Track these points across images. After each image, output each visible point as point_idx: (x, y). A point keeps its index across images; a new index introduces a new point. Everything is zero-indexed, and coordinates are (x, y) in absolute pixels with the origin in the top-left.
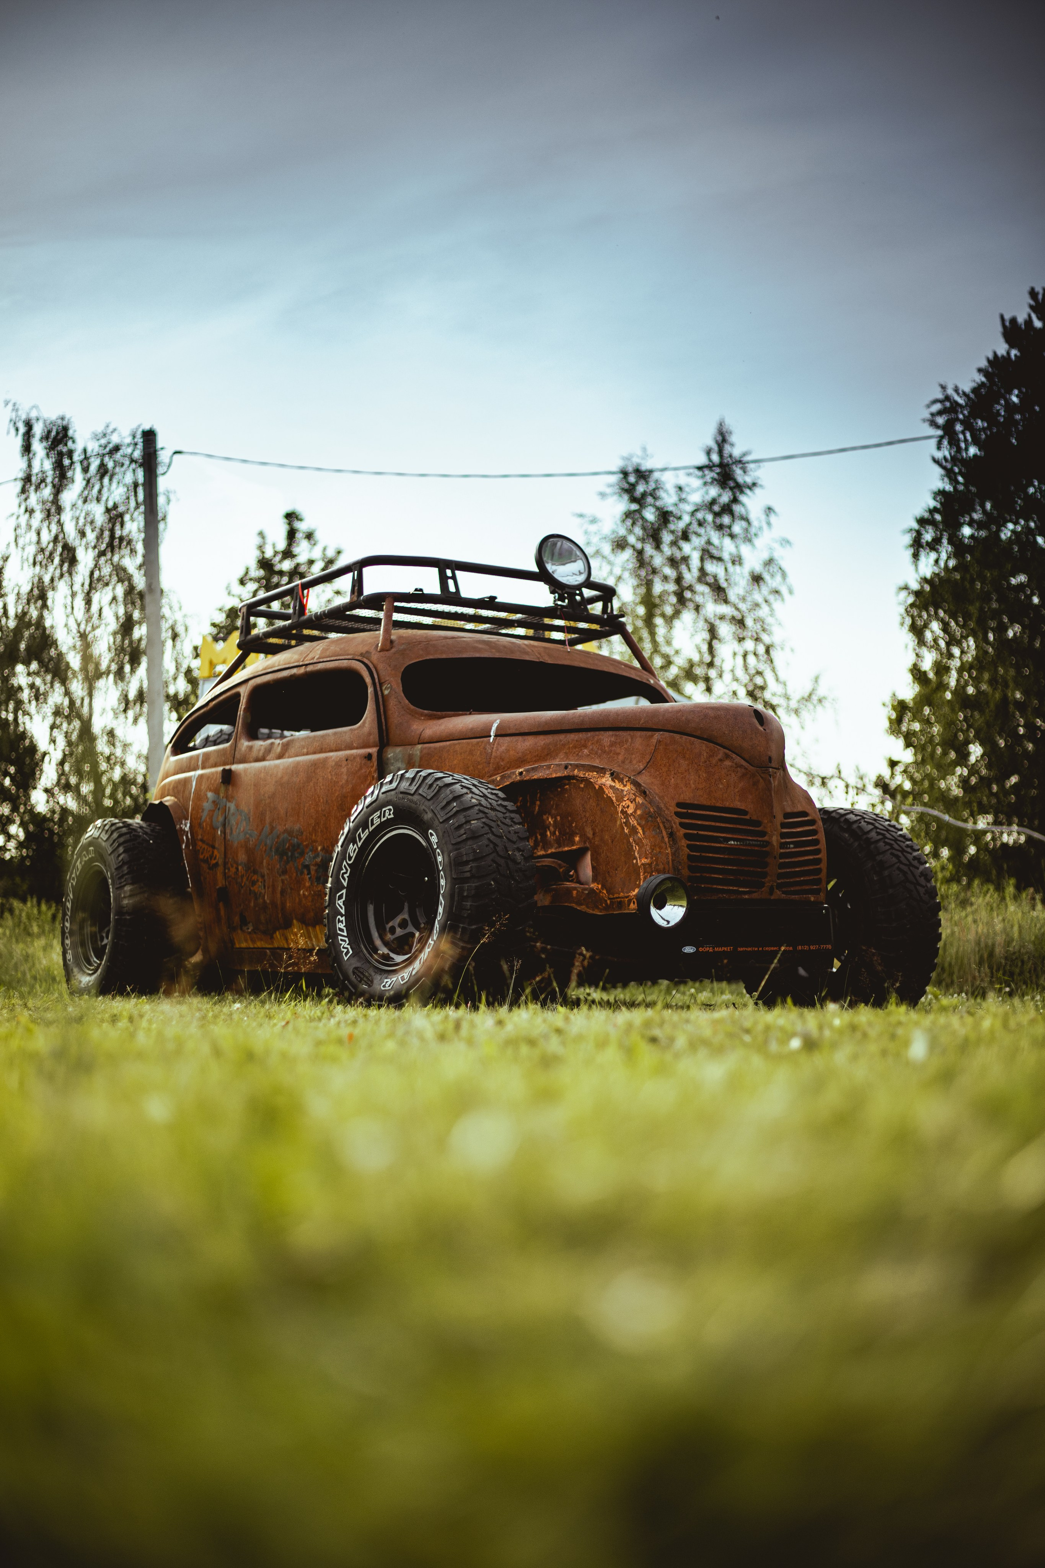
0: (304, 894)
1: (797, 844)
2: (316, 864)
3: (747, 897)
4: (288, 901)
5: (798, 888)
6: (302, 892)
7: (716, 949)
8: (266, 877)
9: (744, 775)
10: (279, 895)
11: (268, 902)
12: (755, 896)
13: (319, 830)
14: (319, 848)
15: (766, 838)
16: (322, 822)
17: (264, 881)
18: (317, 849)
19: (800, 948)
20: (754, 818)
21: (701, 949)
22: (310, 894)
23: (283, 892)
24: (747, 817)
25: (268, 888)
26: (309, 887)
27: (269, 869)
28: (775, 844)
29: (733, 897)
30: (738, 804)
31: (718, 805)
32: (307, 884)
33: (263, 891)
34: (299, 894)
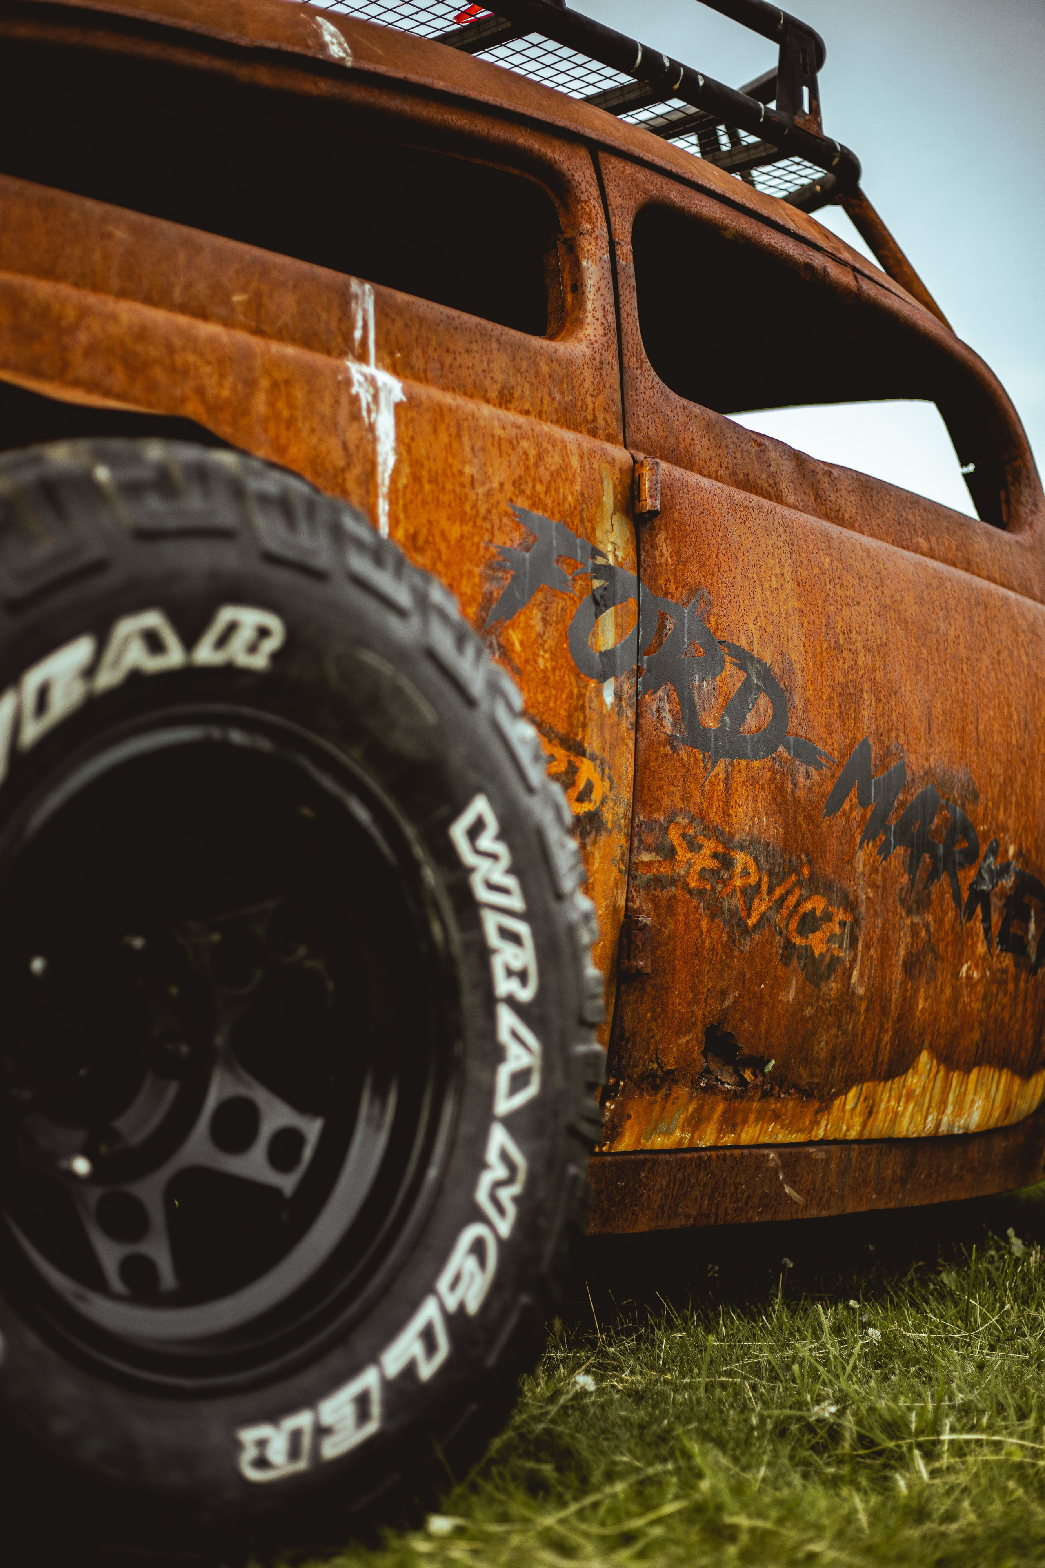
0: (969, 977)
2: (1002, 894)
4: (922, 995)
6: (965, 968)
8: (863, 908)
10: (898, 974)
11: (861, 991)
13: (1014, 799)
14: (1011, 850)
16: (1019, 778)
17: (856, 922)
18: (1006, 851)
22: (984, 976)
23: (911, 965)
25: (867, 947)
26: (984, 958)
27: (873, 885)
32: (981, 949)
33: (845, 955)
34: (956, 975)
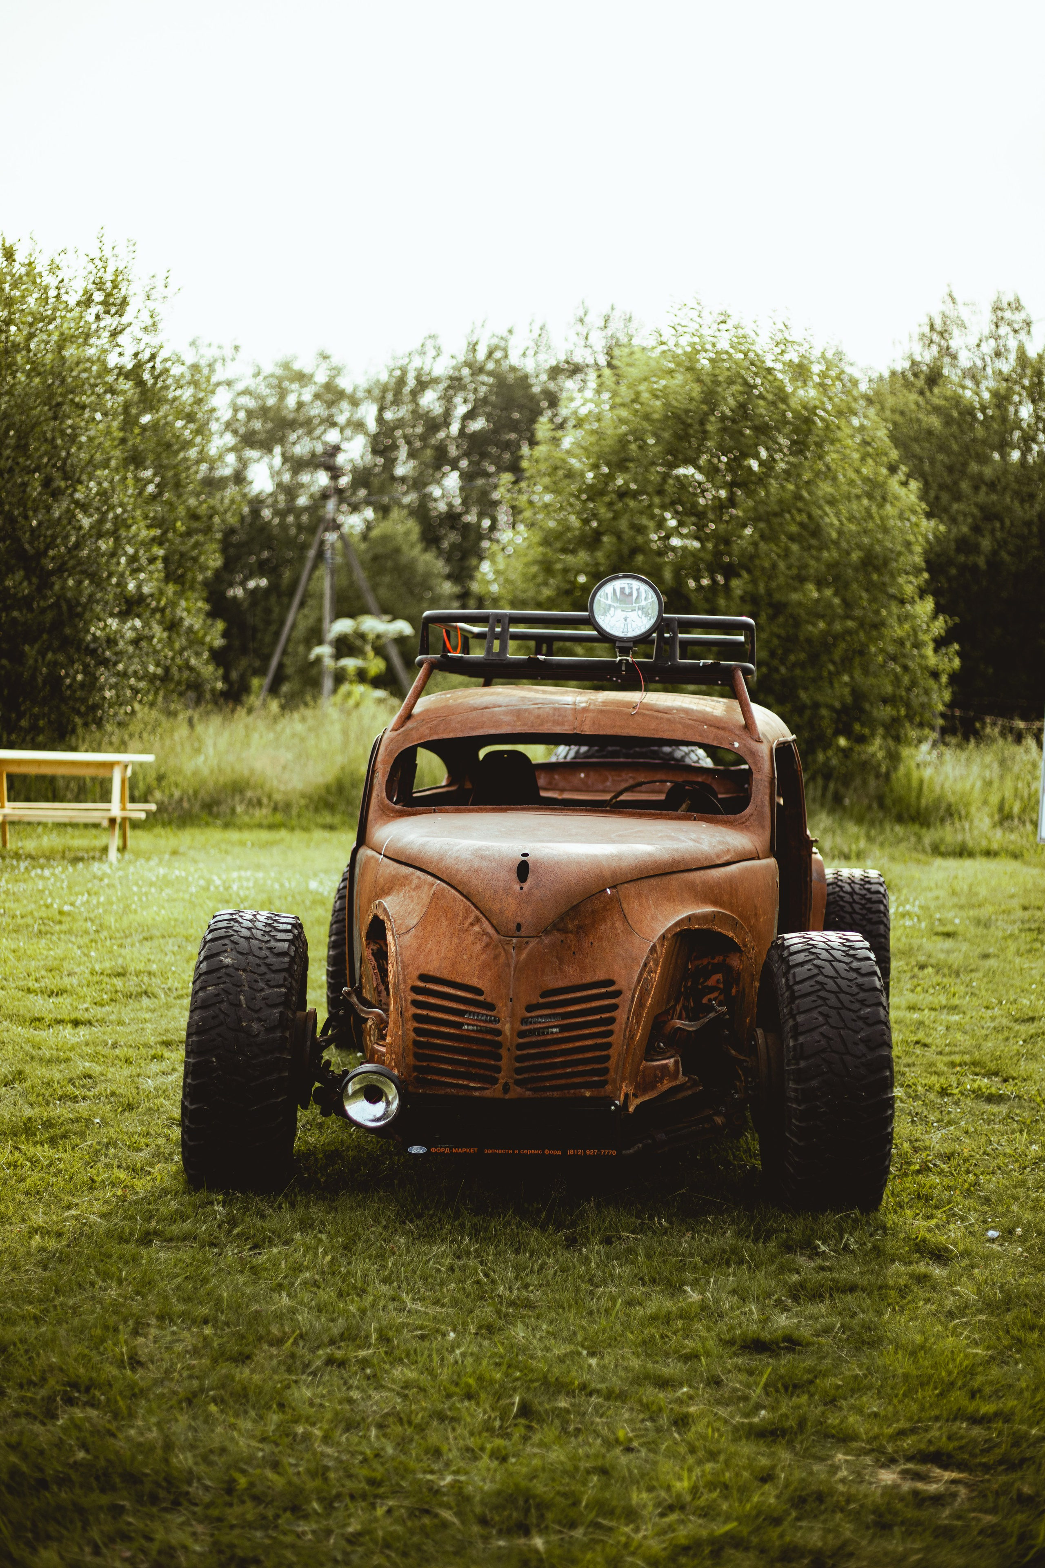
1: (563, 1028)
3: (477, 1094)
5: (563, 1082)
7: (455, 1150)
9: (488, 945)
12: (487, 1093)
15: (498, 1026)
19: (571, 1152)
20: (489, 1000)
21: (433, 1150)
24: (481, 998)
28: (508, 1033)
29: (462, 1093)
30: (475, 982)
31: (458, 980)
